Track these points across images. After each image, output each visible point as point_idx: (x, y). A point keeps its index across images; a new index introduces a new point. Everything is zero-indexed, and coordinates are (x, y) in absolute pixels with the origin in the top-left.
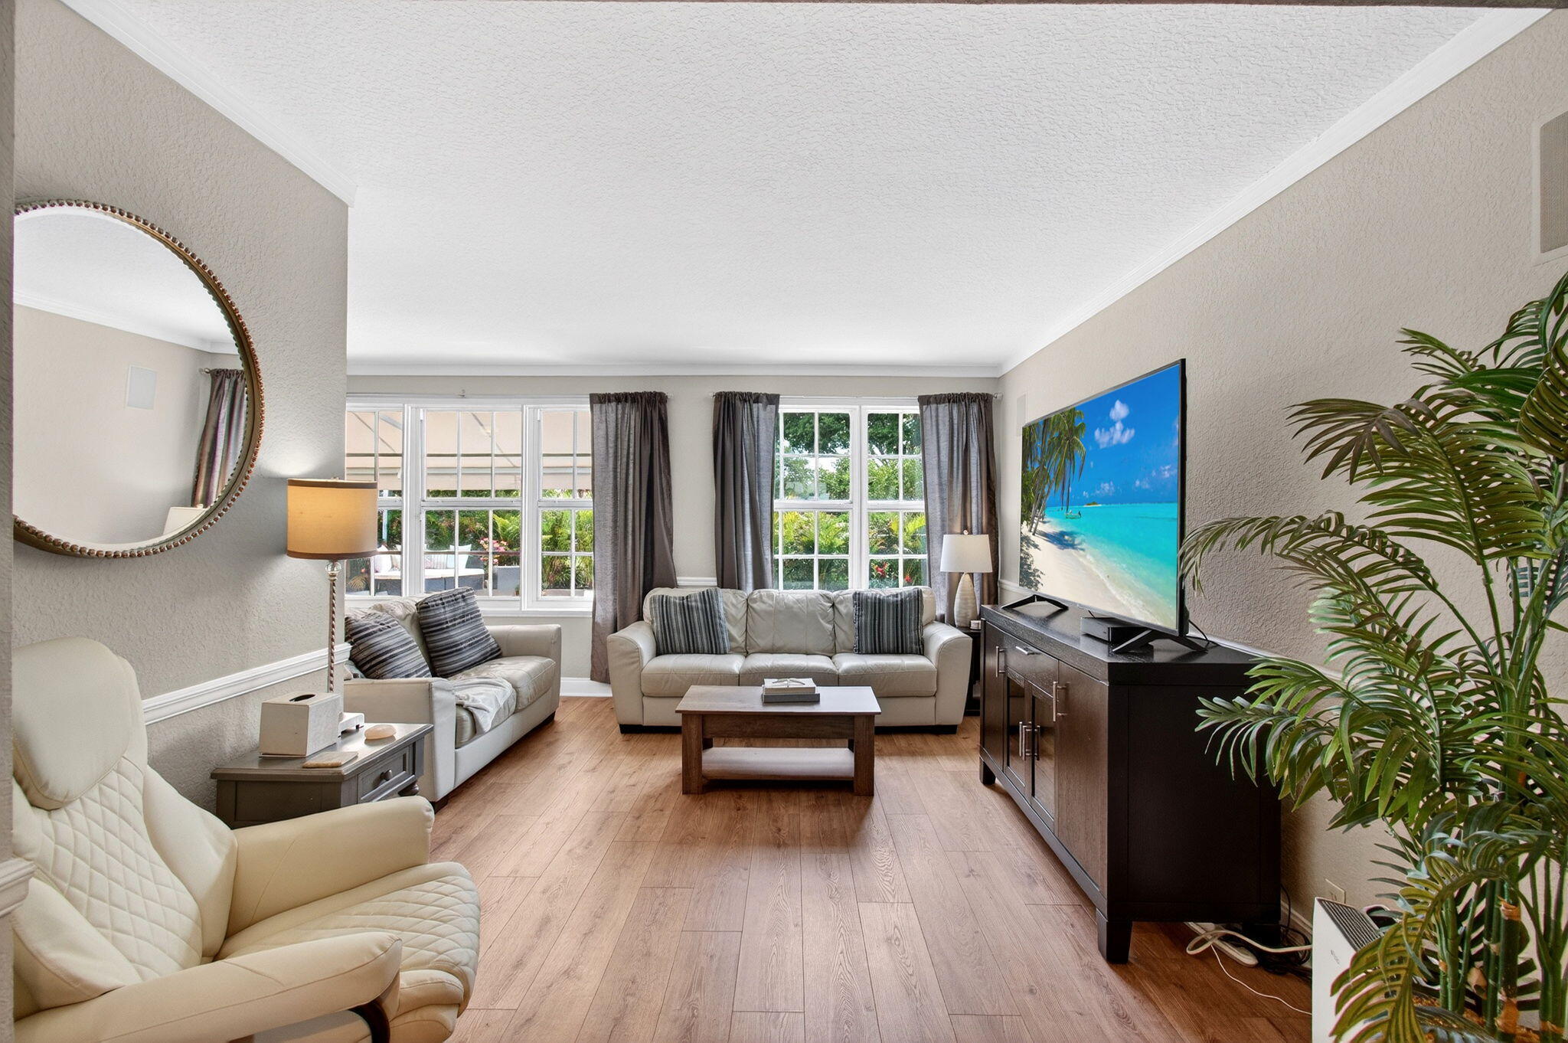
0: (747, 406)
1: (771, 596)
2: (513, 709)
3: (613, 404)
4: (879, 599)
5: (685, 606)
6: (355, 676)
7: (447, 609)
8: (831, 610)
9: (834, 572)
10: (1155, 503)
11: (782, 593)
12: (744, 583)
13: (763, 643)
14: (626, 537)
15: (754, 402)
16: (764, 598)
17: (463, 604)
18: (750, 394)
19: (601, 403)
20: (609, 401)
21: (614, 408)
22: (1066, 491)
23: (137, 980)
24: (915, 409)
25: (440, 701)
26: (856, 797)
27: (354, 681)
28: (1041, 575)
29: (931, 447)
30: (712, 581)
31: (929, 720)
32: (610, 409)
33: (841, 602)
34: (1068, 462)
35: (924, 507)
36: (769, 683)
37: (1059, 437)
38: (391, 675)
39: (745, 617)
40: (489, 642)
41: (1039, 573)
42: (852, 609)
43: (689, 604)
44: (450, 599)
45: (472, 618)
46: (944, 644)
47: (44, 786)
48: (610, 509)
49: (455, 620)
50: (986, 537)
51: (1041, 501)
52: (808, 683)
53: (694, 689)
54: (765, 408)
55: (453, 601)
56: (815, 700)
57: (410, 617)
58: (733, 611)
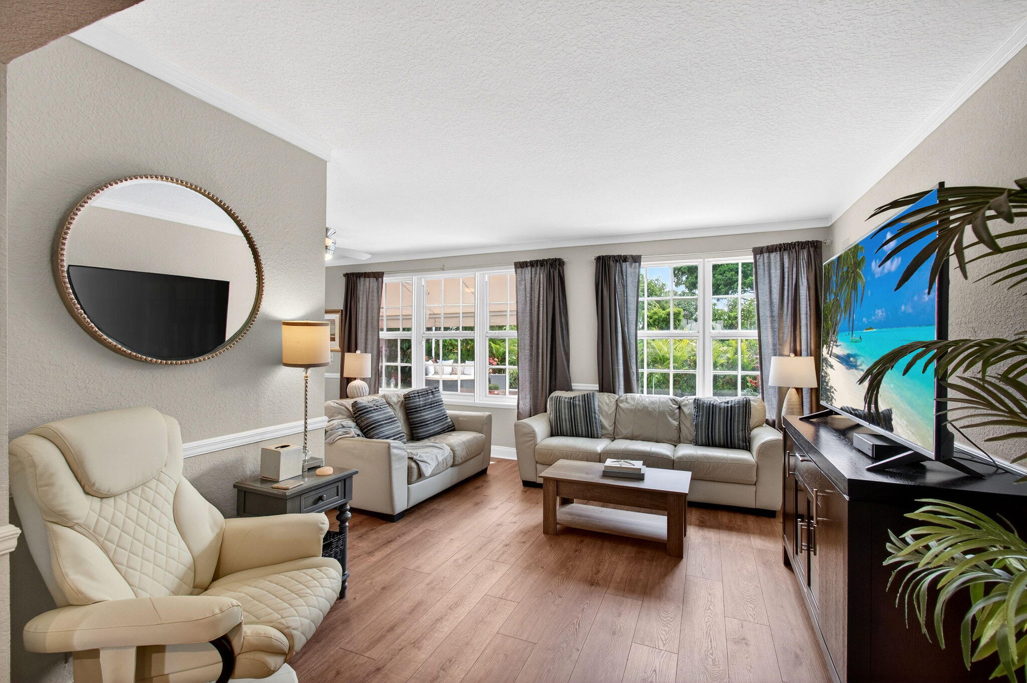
0: (618, 264)
1: (633, 399)
2: (451, 463)
3: (529, 268)
4: (713, 405)
5: (571, 404)
6: (358, 435)
7: (421, 399)
8: (677, 411)
9: (686, 383)
10: (916, 326)
11: (643, 397)
12: (617, 389)
13: (624, 432)
14: (538, 356)
15: (623, 262)
16: (628, 400)
17: (432, 396)
18: (620, 256)
19: (522, 268)
20: (527, 266)
21: (530, 270)
22: (851, 318)
23: (131, 596)
24: (750, 259)
25: (396, 455)
26: (669, 557)
27: (357, 438)
28: (834, 392)
29: (763, 287)
30: (596, 387)
31: (750, 503)
32: (527, 272)
33: (685, 405)
34: (853, 292)
35: (757, 335)
36: (609, 462)
37: (847, 272)
38: (377, 437)
39: (615, 412)
40: (447, 421)
41: (832, 390)
42: (693, 411)
43: (575, 402)
44: (424, 393)
45: (437, 405)
46: (763, 444)
47: (93, 484)
48: (527, 337)
49: (425, 406)
50: (813, 358)
51: (835, 328)
52: (638, 464)
53: (561, 462)
54: (631, 265)
55: (425, 394)
56: (640, 477)
57: (400, 403)
58: (606, 408)
